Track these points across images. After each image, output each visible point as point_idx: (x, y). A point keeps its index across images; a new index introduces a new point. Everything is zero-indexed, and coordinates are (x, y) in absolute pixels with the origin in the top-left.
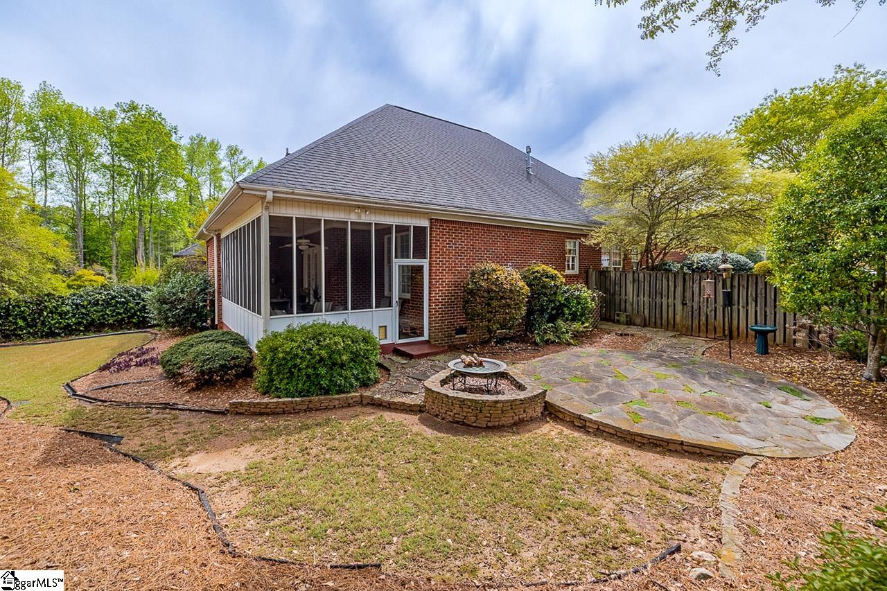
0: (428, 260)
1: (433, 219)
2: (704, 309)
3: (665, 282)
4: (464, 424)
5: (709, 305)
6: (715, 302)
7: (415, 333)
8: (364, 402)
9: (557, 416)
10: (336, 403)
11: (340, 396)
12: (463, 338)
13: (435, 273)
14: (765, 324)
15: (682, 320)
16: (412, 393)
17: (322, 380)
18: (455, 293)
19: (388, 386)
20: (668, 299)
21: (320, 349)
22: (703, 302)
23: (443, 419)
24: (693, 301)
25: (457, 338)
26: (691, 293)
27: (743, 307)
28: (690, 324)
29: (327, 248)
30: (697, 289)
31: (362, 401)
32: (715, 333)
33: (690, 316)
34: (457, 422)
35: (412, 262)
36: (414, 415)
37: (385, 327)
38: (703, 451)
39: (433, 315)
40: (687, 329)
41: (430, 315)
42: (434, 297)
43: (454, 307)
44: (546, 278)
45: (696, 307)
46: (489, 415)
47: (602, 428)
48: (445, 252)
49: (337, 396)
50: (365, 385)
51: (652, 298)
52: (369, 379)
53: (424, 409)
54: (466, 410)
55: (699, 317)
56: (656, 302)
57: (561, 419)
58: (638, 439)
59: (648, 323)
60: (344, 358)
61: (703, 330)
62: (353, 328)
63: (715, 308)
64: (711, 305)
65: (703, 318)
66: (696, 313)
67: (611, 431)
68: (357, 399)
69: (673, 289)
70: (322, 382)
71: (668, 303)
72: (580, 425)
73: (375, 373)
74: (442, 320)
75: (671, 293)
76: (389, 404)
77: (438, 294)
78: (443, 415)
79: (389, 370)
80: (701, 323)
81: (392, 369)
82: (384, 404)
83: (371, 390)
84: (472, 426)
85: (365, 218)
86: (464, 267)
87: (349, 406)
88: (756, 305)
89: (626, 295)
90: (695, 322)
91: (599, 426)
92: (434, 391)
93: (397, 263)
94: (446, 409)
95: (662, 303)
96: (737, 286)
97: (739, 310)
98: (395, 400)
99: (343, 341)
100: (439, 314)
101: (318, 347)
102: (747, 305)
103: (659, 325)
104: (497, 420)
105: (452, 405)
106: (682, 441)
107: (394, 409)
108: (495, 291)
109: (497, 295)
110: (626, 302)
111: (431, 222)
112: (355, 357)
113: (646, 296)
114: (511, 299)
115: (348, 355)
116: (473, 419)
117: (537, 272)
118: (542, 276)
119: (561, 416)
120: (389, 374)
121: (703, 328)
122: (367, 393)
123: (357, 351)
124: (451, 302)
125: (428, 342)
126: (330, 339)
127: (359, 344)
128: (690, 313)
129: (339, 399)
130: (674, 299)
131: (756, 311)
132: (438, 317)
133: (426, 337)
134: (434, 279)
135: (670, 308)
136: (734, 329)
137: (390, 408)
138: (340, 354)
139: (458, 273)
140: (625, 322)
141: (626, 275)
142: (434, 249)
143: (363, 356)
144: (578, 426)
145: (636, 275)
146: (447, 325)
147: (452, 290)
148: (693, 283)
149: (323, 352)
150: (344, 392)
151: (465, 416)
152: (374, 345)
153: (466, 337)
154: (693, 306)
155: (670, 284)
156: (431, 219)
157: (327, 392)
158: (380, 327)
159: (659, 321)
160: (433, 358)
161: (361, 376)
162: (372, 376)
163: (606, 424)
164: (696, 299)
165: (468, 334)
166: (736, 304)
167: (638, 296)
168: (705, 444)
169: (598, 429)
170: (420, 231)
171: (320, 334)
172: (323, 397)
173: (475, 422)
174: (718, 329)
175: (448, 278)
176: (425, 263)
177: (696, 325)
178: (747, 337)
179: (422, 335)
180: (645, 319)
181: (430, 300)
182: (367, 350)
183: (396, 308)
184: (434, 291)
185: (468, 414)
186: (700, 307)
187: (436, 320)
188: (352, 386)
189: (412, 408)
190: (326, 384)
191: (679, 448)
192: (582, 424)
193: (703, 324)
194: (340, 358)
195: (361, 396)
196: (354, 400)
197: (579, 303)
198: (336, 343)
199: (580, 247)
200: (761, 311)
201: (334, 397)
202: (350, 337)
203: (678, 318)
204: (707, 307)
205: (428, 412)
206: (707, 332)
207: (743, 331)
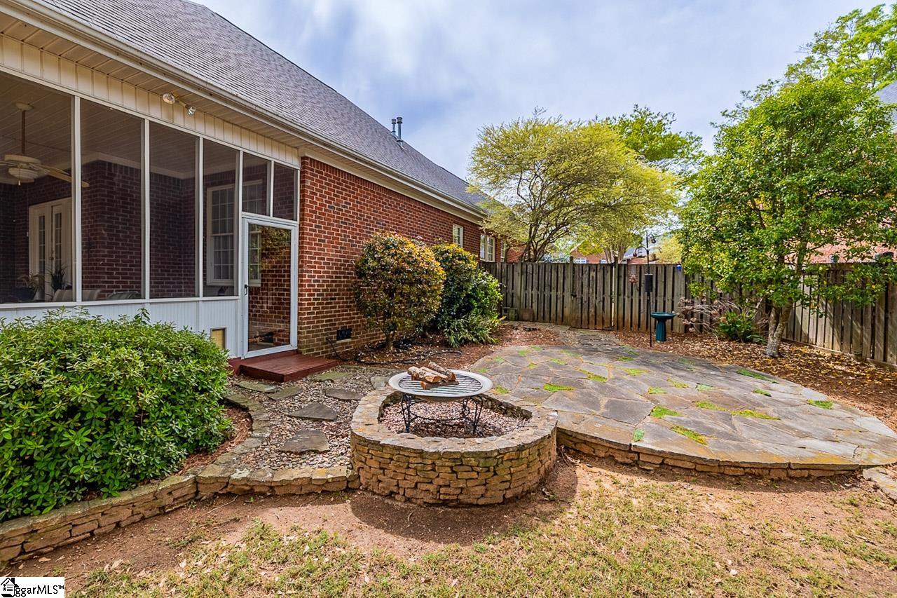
0: (298, 222)
1: (307, 158)
2: (593, 300)
3: (554, 273)
4: (459, 505)
5: (598, 297)
6: (604, 293)
7: (271, 340)
8: (205, 493)
9: (579, 452)
10: (124, 514)
11: (136, 494)
12: (346, 343)
13: (309, 243)
14: (664, 311)
15: (572, 311)
16: (316, 452)
17: (75, 463)
18: (336, 277)
19: (257, 443)
20: (557, 291)
21: (67, 383)
22: (593, 293)
23: (408, 500)
24: (582, 293)
25: (339, 344)
26: (580, 284)
27: (628, 297)
28: (580, 316)
29: (87, 185)
30: (587, 280)
31: (197, 493)
32: (603, 325)
33: (580, 308)
34: (445, 503)
35: (270, 221)
36: (336, 502)
37: (224, 330)
38: (812, 473)
39: (306, 309)
40: (577, 321)
41: (301, 309)
42: (307, 281)
43: (335, 299)
44: (459, 260)
45: (585, 299)
46: (508, 477)
47: (671, 462)
48: (324, 214)
49: (126, 497)
50: (201, 449)
51: (541, 291)
52: (209, 435)
53: (355, 485)
54: (465, 475)
55: (589, 309)
56: (544, 295)
57: (588, 455)
58: (729, 471)
59: (536, 317)
60: (147, 397)
61: (592, 322)
62: (166, 330)
63: (604, 298)
64: (600, 296)
65: (592, 310)
66: (585, 305)
67: (688, 465)
68: (185, 491)
69: (562, 281)
70: (75, 470)
71: (557, 296)
72: (629, 461)
73: (223, 420)
74: (318, 317)
75: (560, 286)
76: (271, 487)
77: (312, 277)
78: (409, 493)
79: (246, 409)
80: (590, 315)
81: (252, 406)
82: (257, 490)
83: (219, 459)
84: (477, 506)
85: (184, 123)
86: (350, 241)
87: (163, 512)
88: (640, 295)
89: (513, 289)
90: (585, 314)
91: (664, 458)
92: (383, 446)
93: (245, 220)
94: (417, 479)
95: (551, 296)
96: (623, 276)
97: (624, 299)
98: (286, 477)
99: (143, 358)
100: (314, 309)
101: (61, 377)
102: (632, 295)
103: (547, 319)
104: (520, 483)
105: (433, 470)
106: (789, 463)
107: (285, 496)
108: (409, 272)
109: (412, 276)
110: (513, 297)
111: (303, 163)
112: (176, 393)
113: (534, 288)
114: (427, 283)
115: (159, 388)
116: (480, 490)
117: (447, 252)
118: (453, 257)
119: (586, 449)
120: (250, 416)
121: (592, 319)
122: (211, 471)
123: (181, 377)
124: (331, 290)
125: (297, 352)
126: (103, 353)
127: (184, 364)
128: (580, 305)
129: (132, 504)
130: (563, 291)
131: (640, 300)
132: (313, 313)
133: (293, 345)
134: (307, 253)
135: (559, 301)
136: (620, 319)
137: (274, 495)
138: (134, 390)
139: (342, 248)
140: (514, 317)
141: (513, 266)
142: (308, 206)
143: (196, 389)
144: (624, 464)
145: (525, 267)
146: (326, 325)
147: (333, 273)
148: (582, 274)
149: (79, 389)
150: (147, 481)
151: (462, 489)
152: (219, 361)
153: (350, 343)
154: (582, 298)
155: (559, 275)
156: (303, 158)
157: (93, 489)
158: (214, 330)
159: (547, 316)
160: (318, 377)
161: (190, 432)
162: (215, 428)
163: (679, 455)
164: (585, 290)
165: (353, 339)
166: (622, 294)
167: (526, 289)
168: (814, 462)
169: (662, 463)
170: (284, 174)
171: (70, 345)
172: (77, 511)
173: (482, 496)
174: (606, 321)
175: (329, 253)
176: (293, 226)
177: (585, 317)
178: (631, 326)
179: (288, 342)
180: (533, 314)
181: (300, 286)
182: (204, 374)
183: (243, 298)
184: (307, 272)
185: (470, 484)
186: (589, 298)
187: (309, 318)
188: (168, 460)
189: (330, 488)
190: (87, 471)
191: (783, 475)
192: (632, 458)
193: (592, 315)
194: (135, 398)
195: (196, 482)
196: (176, 494)
197: (486, 294)
198: (120, 364)
199: (464, 235)
200: (644, 300)
201: (115, 501)
202: (161, 348)
203: (567, 311)
204: (596, 298)
205: (366, 489)
206: (596, 324)
207: (628, 320)
